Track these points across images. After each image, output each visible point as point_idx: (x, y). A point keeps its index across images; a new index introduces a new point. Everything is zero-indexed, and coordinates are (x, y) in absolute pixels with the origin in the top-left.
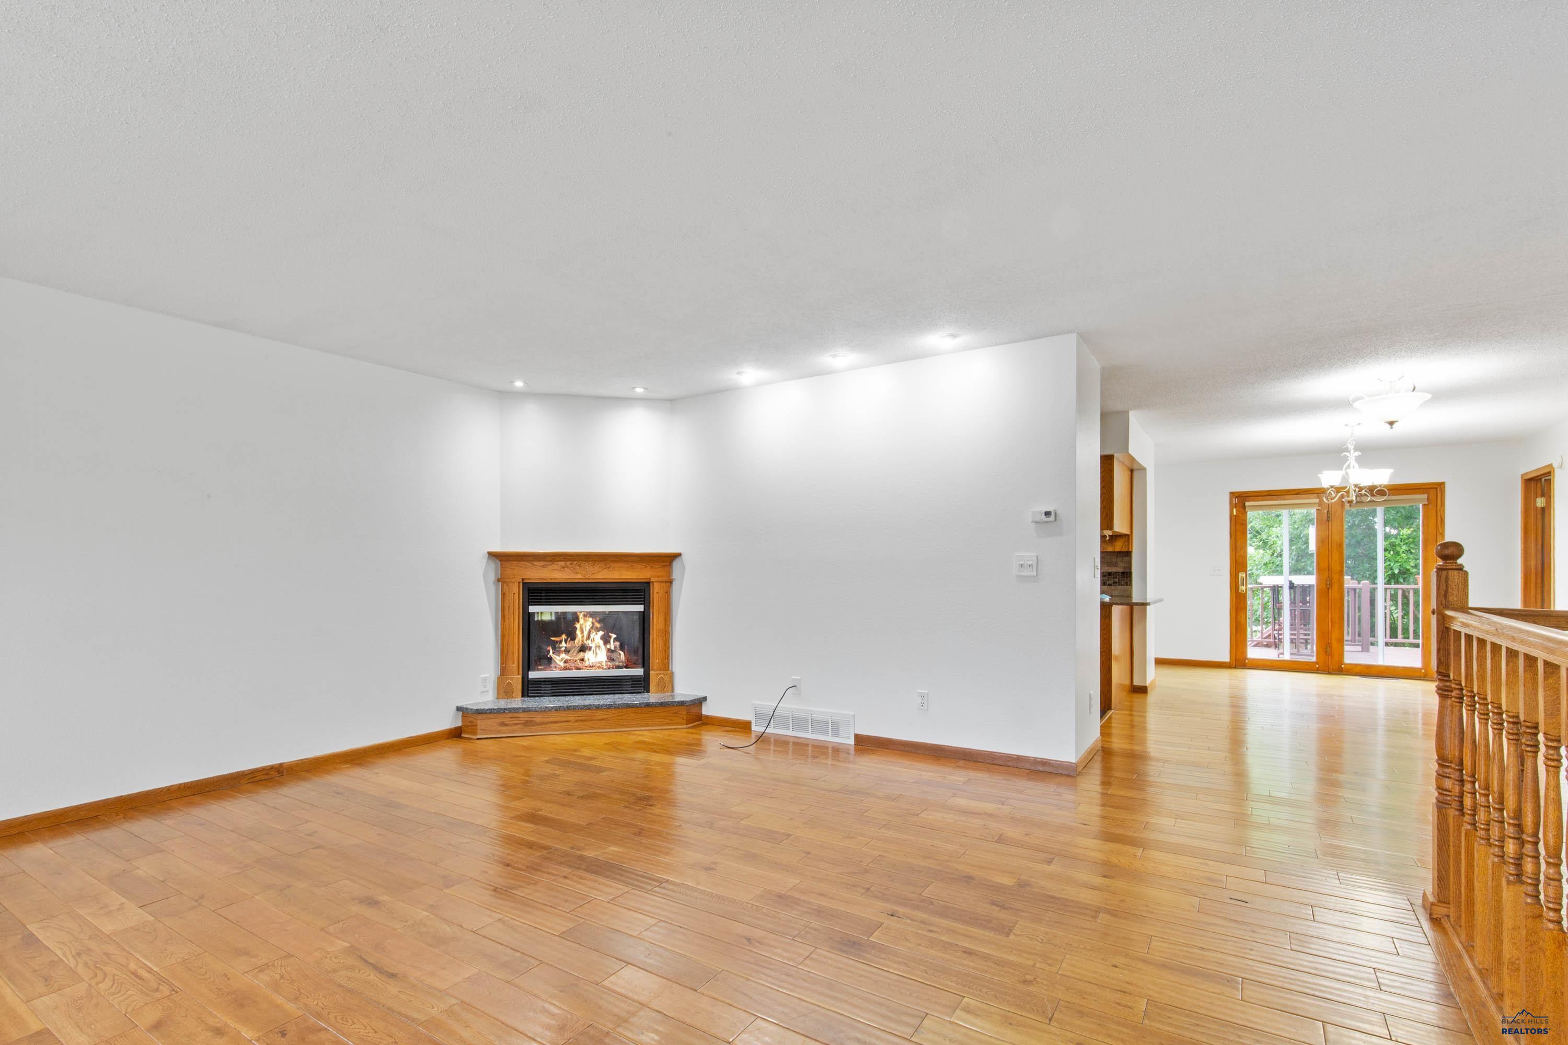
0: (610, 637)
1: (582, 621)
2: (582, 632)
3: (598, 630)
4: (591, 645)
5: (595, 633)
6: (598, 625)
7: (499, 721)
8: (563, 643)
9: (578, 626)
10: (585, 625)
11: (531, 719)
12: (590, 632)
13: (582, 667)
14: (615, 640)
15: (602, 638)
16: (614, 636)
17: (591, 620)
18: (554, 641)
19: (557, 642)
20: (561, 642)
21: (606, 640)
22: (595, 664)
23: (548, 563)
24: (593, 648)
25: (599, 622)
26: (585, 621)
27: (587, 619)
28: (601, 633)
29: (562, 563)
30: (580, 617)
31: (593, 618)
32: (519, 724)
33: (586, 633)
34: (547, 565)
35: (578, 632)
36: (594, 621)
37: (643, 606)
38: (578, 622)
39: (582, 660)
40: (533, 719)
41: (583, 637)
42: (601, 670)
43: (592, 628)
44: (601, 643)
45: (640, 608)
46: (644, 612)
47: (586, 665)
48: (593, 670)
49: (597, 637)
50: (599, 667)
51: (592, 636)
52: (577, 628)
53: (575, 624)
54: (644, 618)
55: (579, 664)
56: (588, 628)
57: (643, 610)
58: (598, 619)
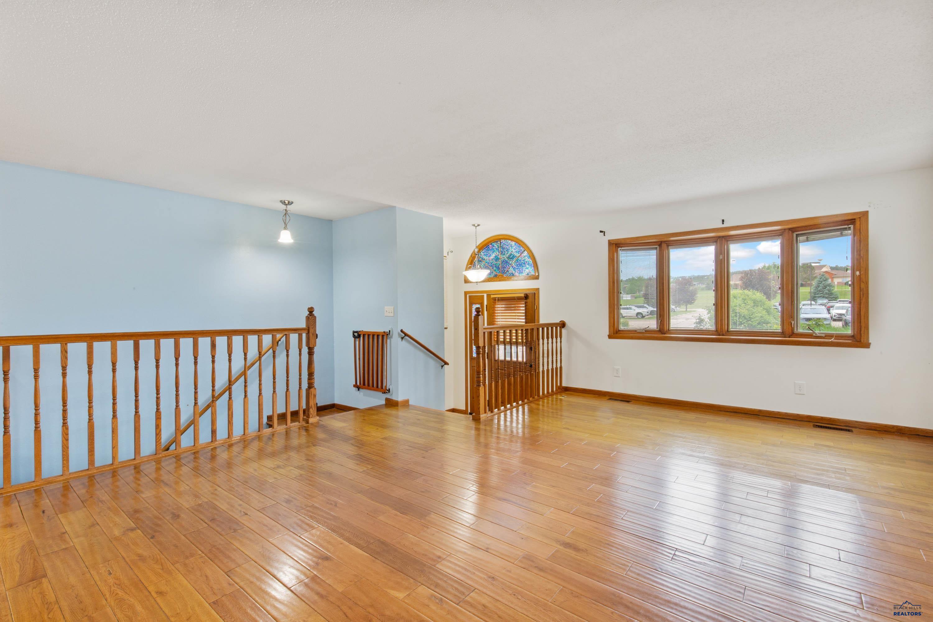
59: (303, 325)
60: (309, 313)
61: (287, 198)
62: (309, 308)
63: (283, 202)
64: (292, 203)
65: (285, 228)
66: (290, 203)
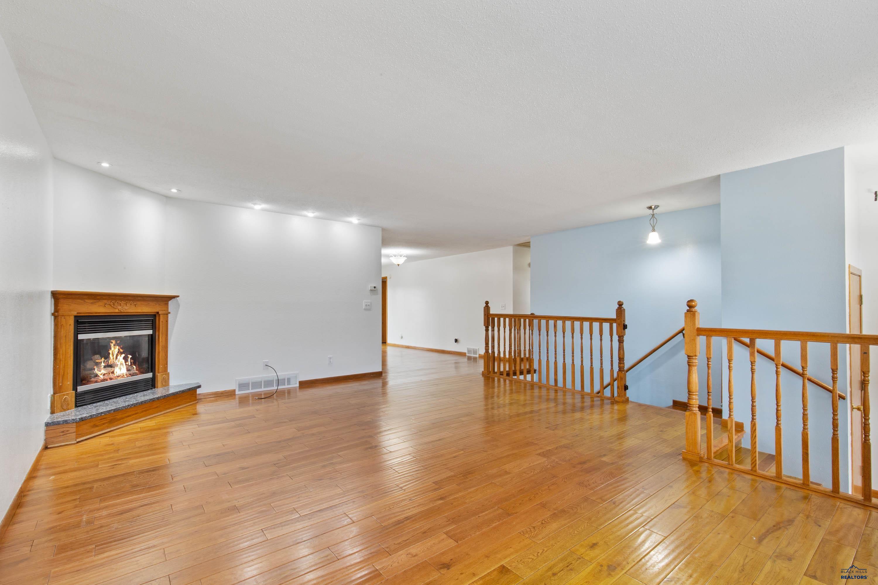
0: (128, 357)
1: (113, 349)
2: (113, 355)
3: (121, 353)
4: (118, 363)
5: (120, 355)
6: (122, 351)
7: (92, 424)
8: (103, 363)
9: (111, 352)
10: (114, 350)
11: (114, 417)
12: (117, 355)
13: (113, 378)
14: (131, 358)
15: (124, 358)
16: (130, 356)
17: (117, 347)
18: (97, 362)
19: (99, 363)
20: (101, 362)
21: (125, 359)
22: (120, 375)
23: (96, 301)
24: (119, 365)
25: (122, 348)
26: (115, 348)
27: (116, 347)
28: (123, 355)
29: (105, 301)
30: (112, 346)
31: (119, 346)
32: (106, 423)
33: (115, 356)
34: (95, 302)
35: (111, 356)
36: (119, 348)
37: (152, 330)
38: (111, 349)
39: (113, 373)
40: (116, 417)
41: (113, 358)
42: (124, 378)
43: (118, 352)
44: (123, 361)
45: (150, 332)
46: (152, 335)
47: (115, 376)
48: (119, 378)
49: (121, 358)
50: (122, 377)
51: (118, 357)
52: (110, 353)
53: (109, 351)
54: (152, 339)
55: (111, 376)
56: (116, 353)
57: (152, 333)
58: (122, 346)
59: (614, 316)
60: (618, 306)
61: (653, 204)
62: (619, 302)
63: (650, 208)
64: (658, 206)
65: (654, 230)
66: (657, 207)
